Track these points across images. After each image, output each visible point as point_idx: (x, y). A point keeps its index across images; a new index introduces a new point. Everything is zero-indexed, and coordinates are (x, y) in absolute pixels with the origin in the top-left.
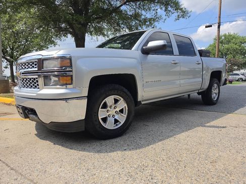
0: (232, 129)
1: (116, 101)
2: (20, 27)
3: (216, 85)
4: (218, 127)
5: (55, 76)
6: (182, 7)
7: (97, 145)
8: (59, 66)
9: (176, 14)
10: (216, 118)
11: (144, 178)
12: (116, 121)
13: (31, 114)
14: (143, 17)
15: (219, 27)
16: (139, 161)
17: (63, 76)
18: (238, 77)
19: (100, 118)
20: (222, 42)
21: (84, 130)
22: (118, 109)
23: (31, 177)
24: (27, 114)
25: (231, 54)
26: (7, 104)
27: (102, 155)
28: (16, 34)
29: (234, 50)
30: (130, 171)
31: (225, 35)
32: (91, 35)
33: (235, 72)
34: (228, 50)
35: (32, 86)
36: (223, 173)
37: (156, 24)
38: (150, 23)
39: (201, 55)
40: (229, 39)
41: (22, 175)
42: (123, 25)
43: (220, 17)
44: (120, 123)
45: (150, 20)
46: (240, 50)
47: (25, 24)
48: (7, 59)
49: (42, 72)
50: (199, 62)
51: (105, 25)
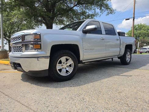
0: (135, 77)
1: (67, 60)
2: (15, 20)
3: (129, 53)
4: (127, 76)
5: (32, 44)
6: (110, 7)
7: (55, 84)
8: (34, 39)
9: (107, 12)
10: (127, 71)
11: (79, 99)
12: (67, 71)
13: (18, 66)
14: (87, 14)
15: (134, 20)
16: (78, 92)
17: (35, 44)
18: (146, 50)
19: (57, 69)
20: (136, 29)
21: (48, 75)
22: (68, 65)
23: (16, 99)
24: (16, 67)
25: (142, 36)
26: (6, 65)
27: (58, 89)
28: (12, 24)
29: (144, 34)
30: (72, 96)
31: (138, 25)
32: (57, 24)
33: (144, 47)
34: (140, 34)
35: (19, 51)
36: (124, 97)
37: (95, 17)
38: (92, 17)
39: (119, 35)
40: (141, 27)
41: (11, 98)
42: (75, 19)
43: (134, 14)
44: (69, 72)
45: (92, 15)
46: (147, 34)
47: (17, 18)
48: (6, 39)
49: (24, 42)
50: (118, 39)
51: (65, 19)
